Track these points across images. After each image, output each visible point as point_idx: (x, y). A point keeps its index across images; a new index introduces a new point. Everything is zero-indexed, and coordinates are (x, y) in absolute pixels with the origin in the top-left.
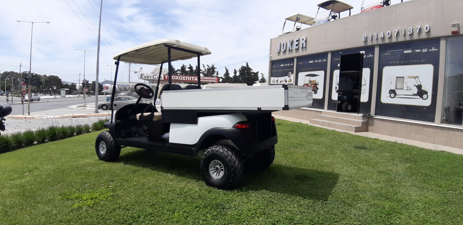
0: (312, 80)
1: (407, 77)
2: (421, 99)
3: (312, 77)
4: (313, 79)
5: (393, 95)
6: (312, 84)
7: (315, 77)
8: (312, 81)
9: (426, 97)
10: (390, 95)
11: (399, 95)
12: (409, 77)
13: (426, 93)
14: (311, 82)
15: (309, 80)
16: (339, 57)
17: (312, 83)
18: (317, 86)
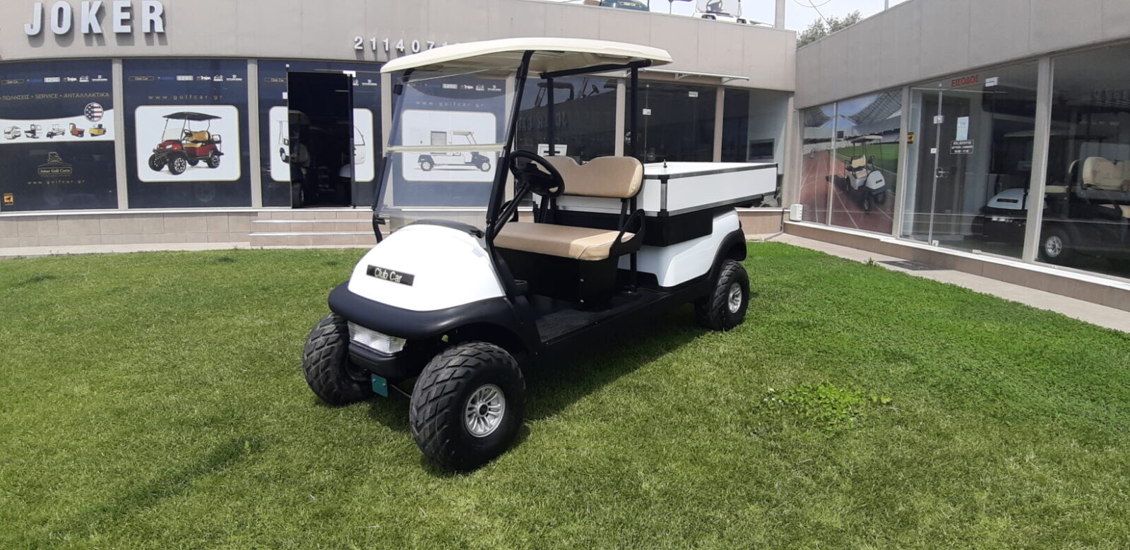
0: (192, 130)
1: (452, 133)
2: (479, 172)
3: (191, 121)
4: (195, 126)
5: (427, 165)
6: (196, 142)
7: (207, 122)
8: (196, 132)
9: (488, 168)
10: (422, 166)
11: (439, 165)
12: (455, 133)
13: (487, 161)
14: (189, 134)
15: (183, 130)
16: (283, 77)
17: (194, 138)
18: (218, 146)
